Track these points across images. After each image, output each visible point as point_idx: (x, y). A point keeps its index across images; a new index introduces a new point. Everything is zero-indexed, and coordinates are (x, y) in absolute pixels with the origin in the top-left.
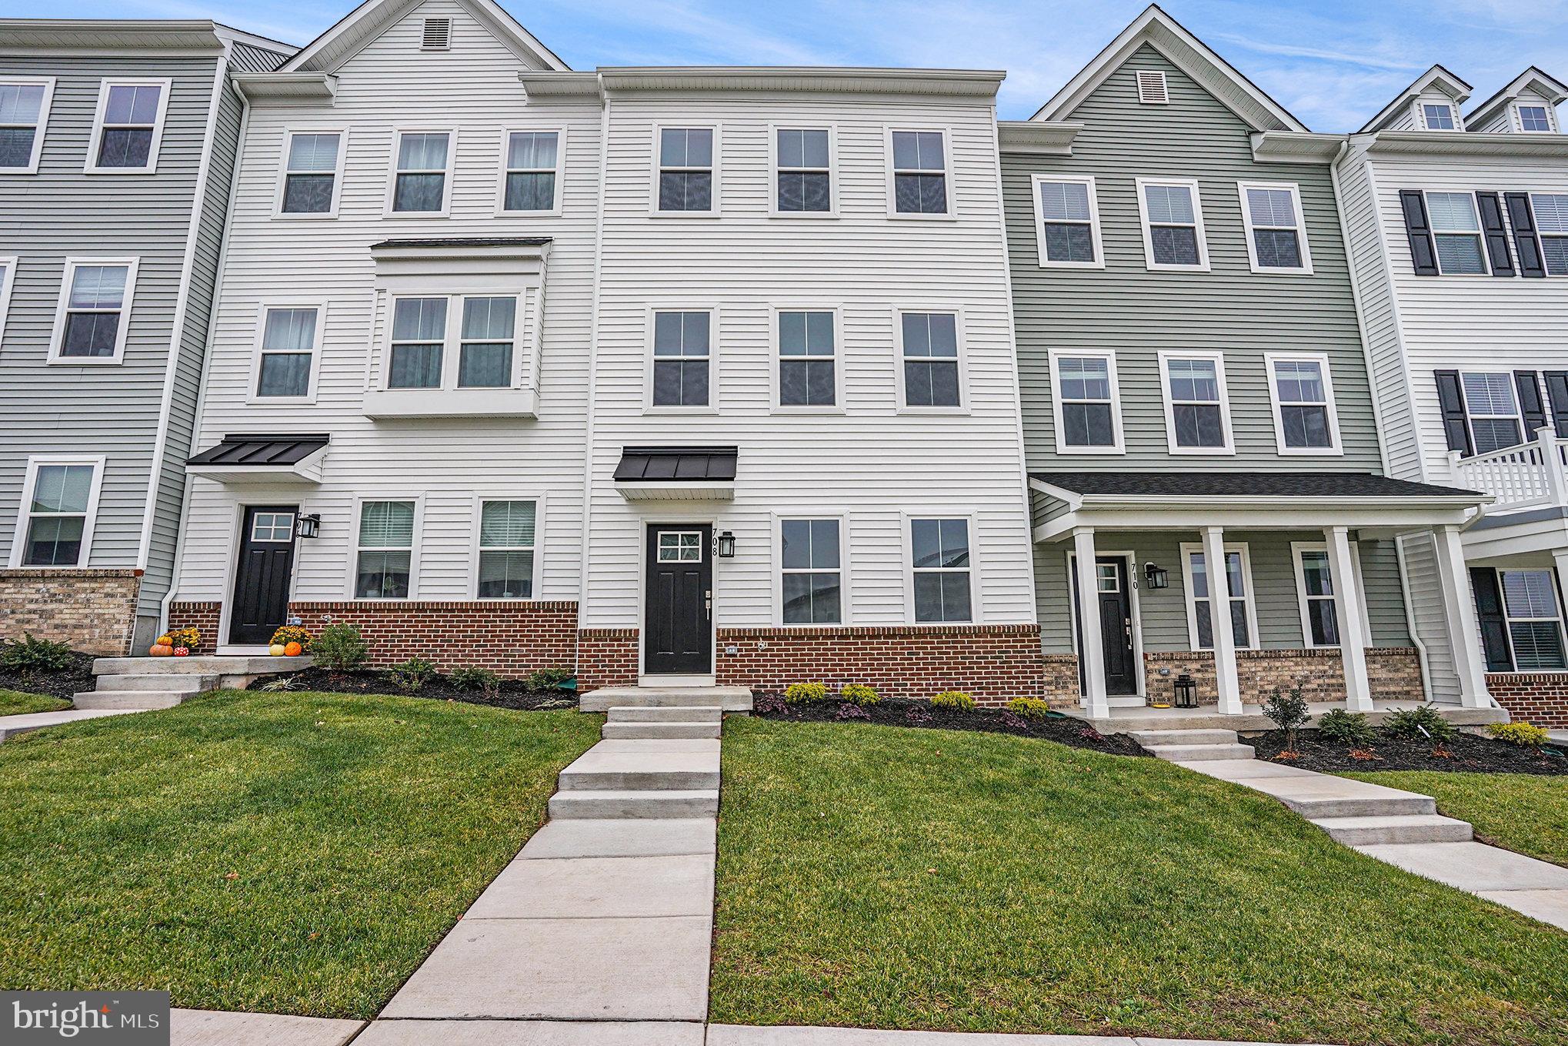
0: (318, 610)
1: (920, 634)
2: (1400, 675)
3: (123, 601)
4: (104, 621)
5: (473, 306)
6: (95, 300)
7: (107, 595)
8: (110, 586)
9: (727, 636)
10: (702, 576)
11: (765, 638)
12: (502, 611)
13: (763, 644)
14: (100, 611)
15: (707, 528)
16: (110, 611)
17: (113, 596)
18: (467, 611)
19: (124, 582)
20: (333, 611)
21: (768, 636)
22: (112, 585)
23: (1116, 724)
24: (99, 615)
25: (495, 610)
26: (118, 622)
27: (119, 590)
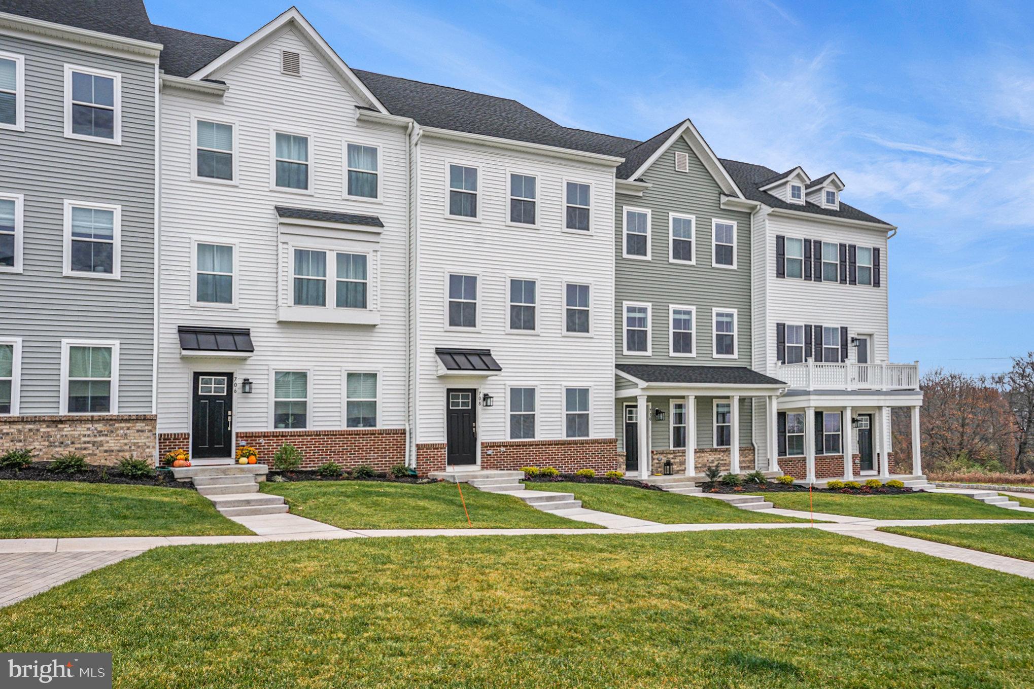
0: (255, 437)
1: (569, 443)
2: (747, 459)
3: (150, 434)
4: (139, 447)
5: (342, 258)
6: (93, 232)
7: (138, 431)
8: (140, 426)
9: (486, 446)
10: (471, 416)
11: (504, 446)
12: (363, 435)
13: (503, 449)
14: (135, 441)
15: (474, 391)
16: (142, 441)
17: (142, 431)
18: (344, 435)
19: (149, 422)
20: (264, 436)
21: (504, 445)
22: (141, 424)
23: (651, 481)
24: (135, 444)
25: (359, 435)
26: (148, 447)
27: (146, 428)
